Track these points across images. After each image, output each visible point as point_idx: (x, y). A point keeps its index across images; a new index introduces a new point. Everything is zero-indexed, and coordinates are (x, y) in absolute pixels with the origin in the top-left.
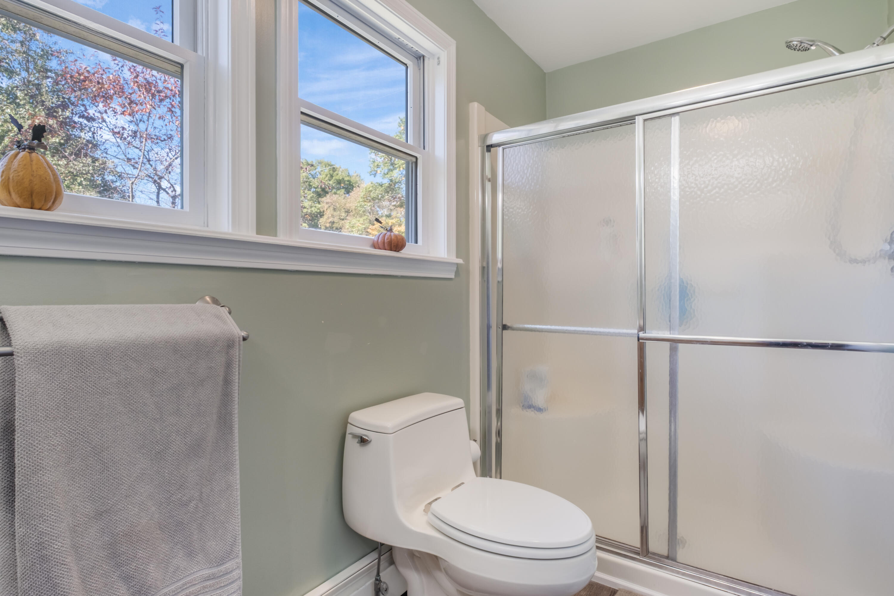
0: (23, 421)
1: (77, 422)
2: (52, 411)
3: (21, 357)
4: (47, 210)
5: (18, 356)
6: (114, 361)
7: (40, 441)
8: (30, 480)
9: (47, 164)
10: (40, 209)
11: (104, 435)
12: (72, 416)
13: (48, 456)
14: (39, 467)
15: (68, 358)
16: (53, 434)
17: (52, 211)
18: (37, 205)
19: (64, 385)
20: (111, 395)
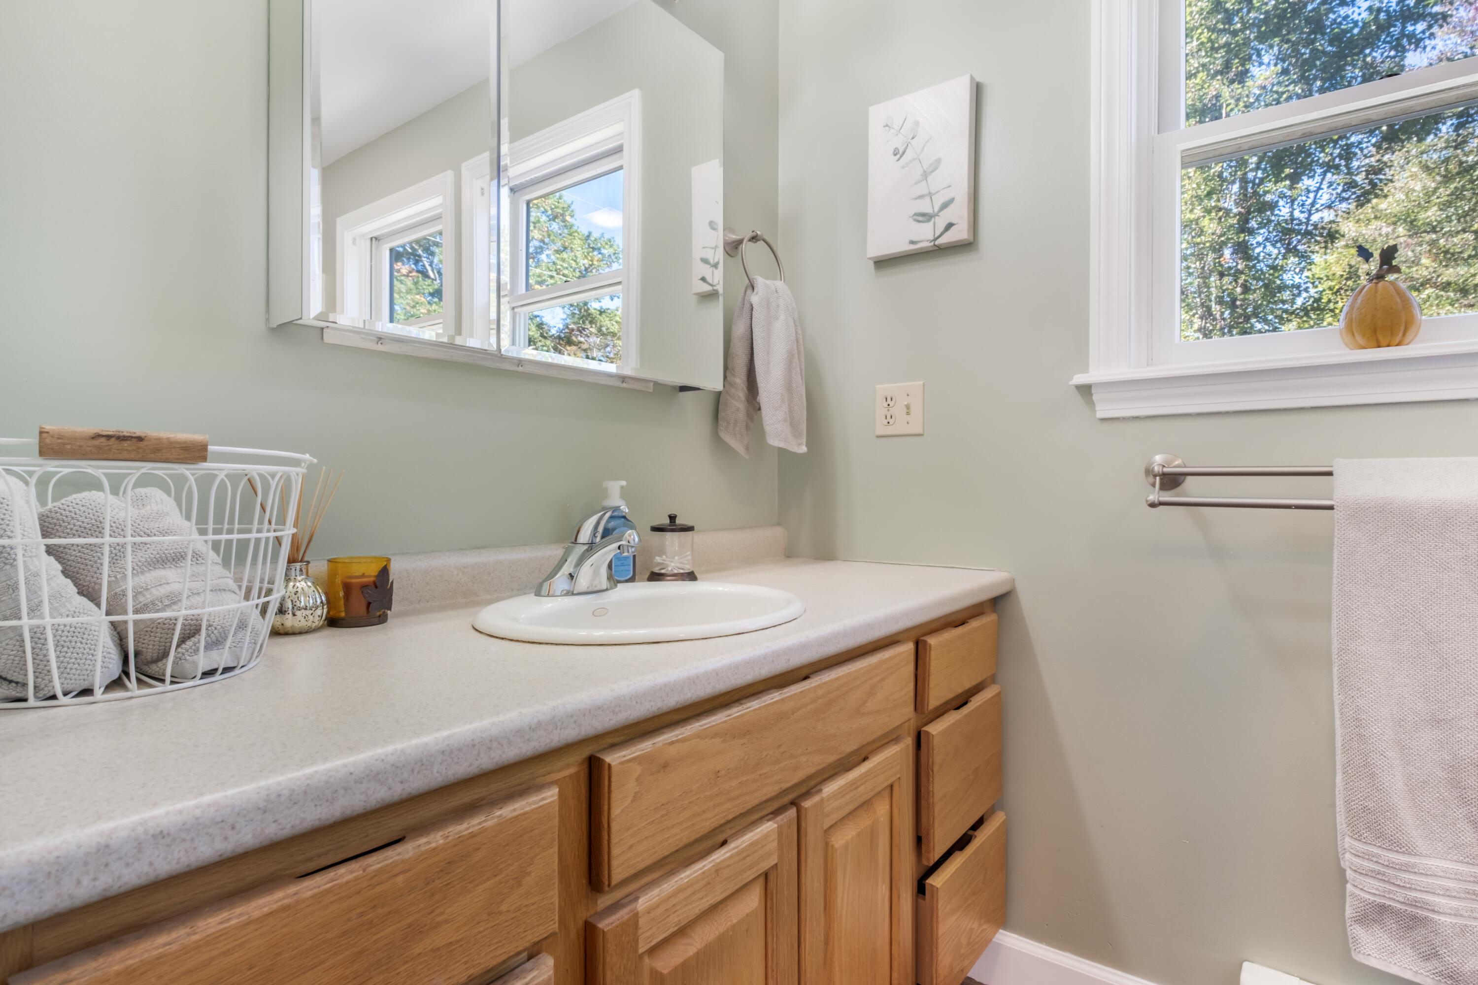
0: (1342, 580)
1: (1406, 596)
2: (1374, 576)
3: (1341, 511)
4: (1397, 345)
5: (1338, 510)
6: (1459, 528)
7: (1358, 606)
8: (1348, 646)
9: (1396, 290)
10: (1388, 346)
11: (1443, 622)
12: (1398, 588)
13: (1367, 625)
14: (1356, 634)
15: (1394, 518)
16: (1374, 603)
17: (1407, 344)
18: (1383, 341)
19: (1390, 548)
20: (1454, 572)
